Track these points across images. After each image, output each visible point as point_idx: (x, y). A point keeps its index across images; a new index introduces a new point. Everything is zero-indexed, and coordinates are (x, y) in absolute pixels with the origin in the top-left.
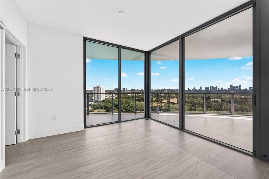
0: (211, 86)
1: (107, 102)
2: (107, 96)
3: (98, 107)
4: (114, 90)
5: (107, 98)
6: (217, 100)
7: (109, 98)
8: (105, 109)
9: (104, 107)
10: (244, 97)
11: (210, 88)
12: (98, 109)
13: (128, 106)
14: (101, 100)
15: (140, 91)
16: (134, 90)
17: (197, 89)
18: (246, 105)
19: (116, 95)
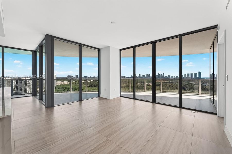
0: (146, 74)
1: (58, 89)
4: (67, 77)
6: (149, 84)
7: (61, 85)
10: (165, 81)
11: (145, 76)
15: (92, 77)
17: (137, 76)
18: (166, 87)
19: (68, 82)
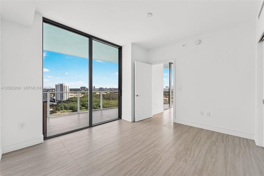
1: (72, 102)
2: (72, 95)
3: (62, 107)
4: (80, 88)
5: (73, 97)
7: (75, 97)
8: (70, 109)
9: (69, 107)
12: (62, 110)
13: (98, 105)
14: (65, 100)
16: (102, 88)
19: (82, 94)
